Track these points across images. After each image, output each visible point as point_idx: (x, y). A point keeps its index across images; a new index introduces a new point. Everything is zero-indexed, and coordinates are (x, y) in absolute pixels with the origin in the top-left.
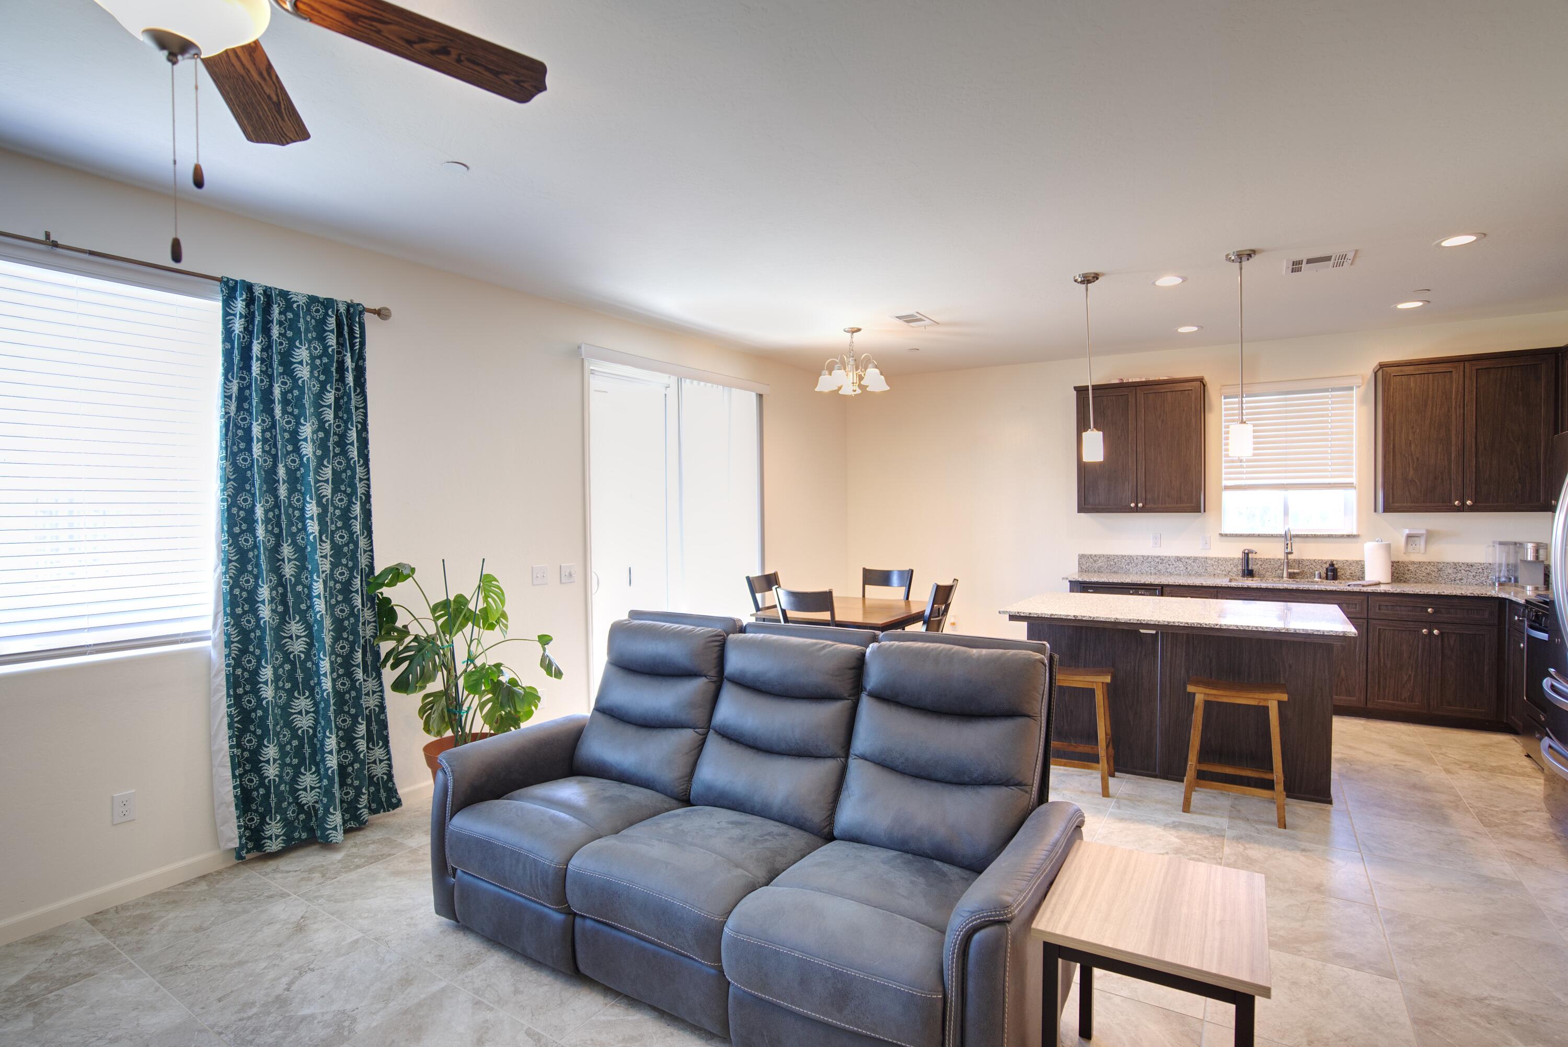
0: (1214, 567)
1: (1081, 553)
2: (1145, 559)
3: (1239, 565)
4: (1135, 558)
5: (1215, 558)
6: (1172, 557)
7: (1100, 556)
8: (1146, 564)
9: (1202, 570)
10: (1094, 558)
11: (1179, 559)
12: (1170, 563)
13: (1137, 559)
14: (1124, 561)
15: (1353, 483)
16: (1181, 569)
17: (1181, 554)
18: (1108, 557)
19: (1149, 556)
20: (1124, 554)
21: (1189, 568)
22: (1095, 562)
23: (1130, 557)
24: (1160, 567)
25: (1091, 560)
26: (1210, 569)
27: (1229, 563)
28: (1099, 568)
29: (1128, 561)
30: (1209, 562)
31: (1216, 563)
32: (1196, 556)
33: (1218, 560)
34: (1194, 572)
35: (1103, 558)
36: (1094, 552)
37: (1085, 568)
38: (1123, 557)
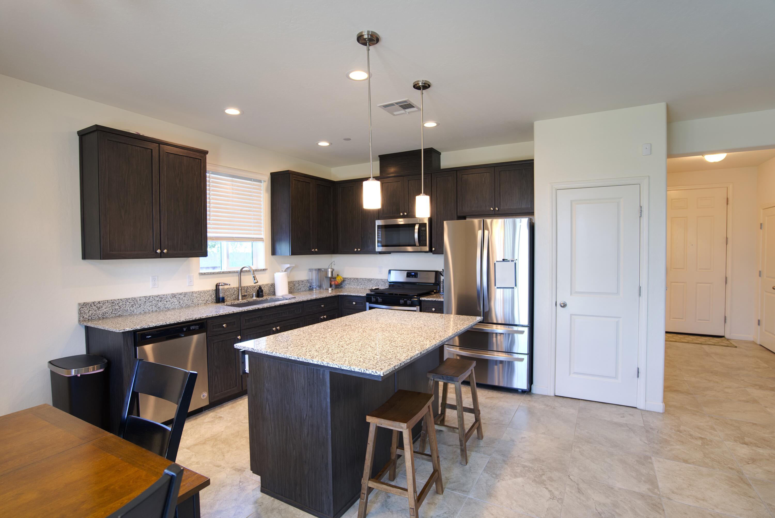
0: (198, 298)
1: (82, 301)
2: (147, 299)
3: (212, 295)
4: (138, 300)
5: (198, 292)
6: (169, 294)
7: (104, 302)
8: (148, 304)
9: (190, 302)
10: (98, 305)
11: (174, 296)
12: (167, 300)
13: (140, 300)
14: (128, 303)
15: (263, 238)
16: (175, 304)
17: (175, 292)
18: (113, 302)
19: (150, 296)
20: (128, 297)
21: (181, 302)
22: (99, 309)
23: (134, 299)
24: (160, 304)
25: (94, 307)
26: (195, 301)
27: (207, 295)
28: (104, 314)
29: (132, 303)
30: (195, 295)
31: (199, 295)
32: (186, 292)
33: (200, 293)
34: (184, 305)
35: (107, 304)
36: (97, 299)
37: (87, 317)
38: (127, 300)
